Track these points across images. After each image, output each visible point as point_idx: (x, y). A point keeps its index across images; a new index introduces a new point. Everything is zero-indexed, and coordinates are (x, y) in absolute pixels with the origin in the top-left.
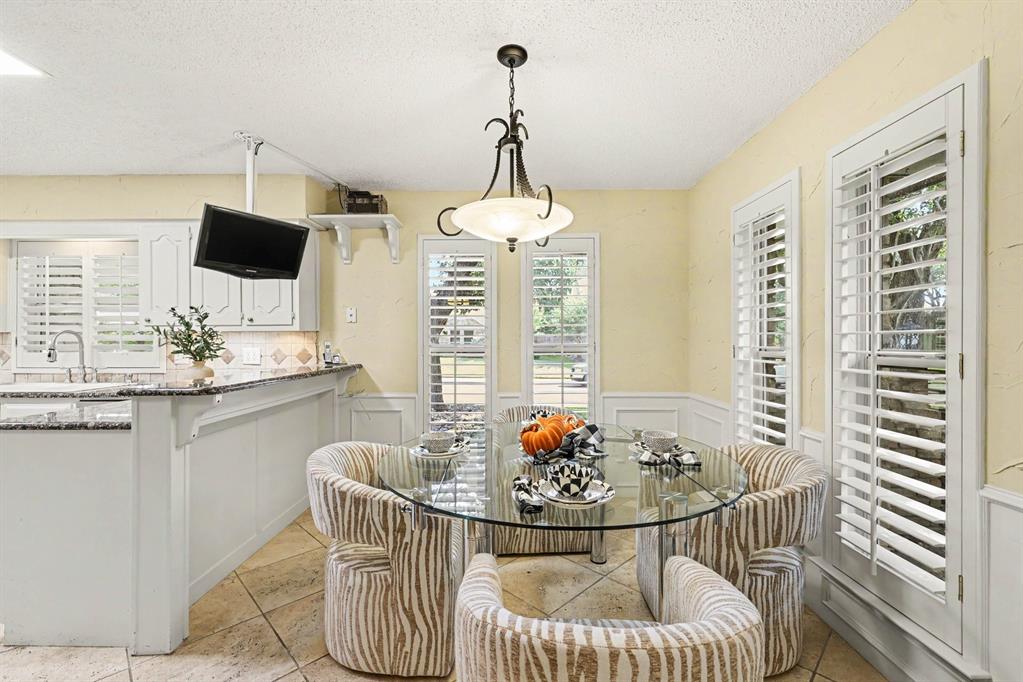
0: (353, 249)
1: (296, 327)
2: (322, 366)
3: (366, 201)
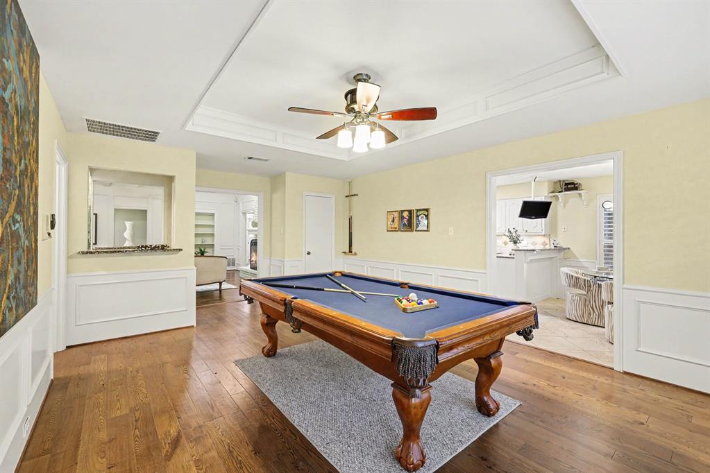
0: (565, 203)
1: (543, 233)
2: (552, 247)
3: (572, 186)
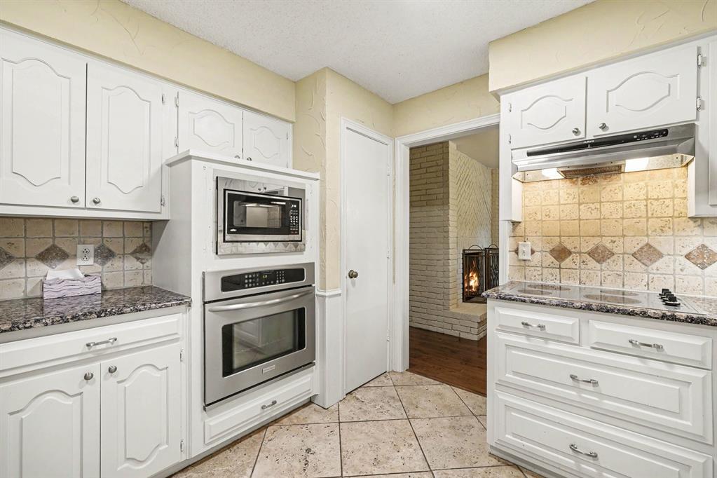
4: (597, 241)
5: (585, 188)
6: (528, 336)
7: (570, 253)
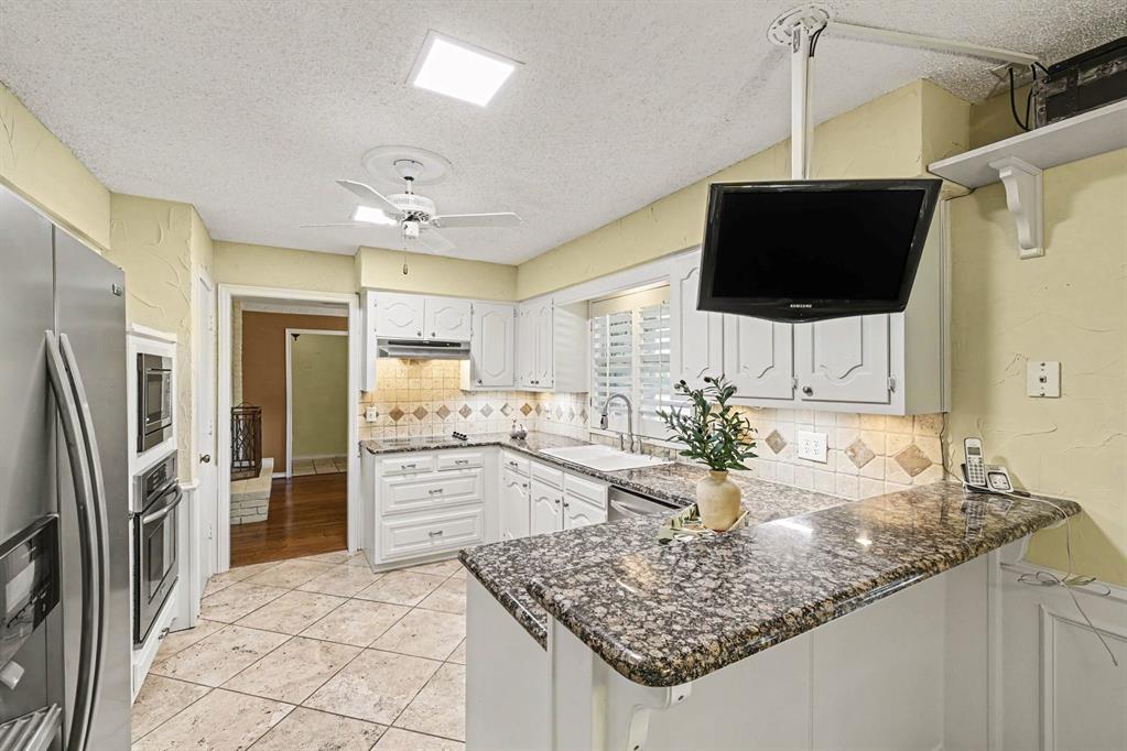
0: (1048, 221)
1: (897, 408)
4: (419, 404)
5: (412, 367)
6: (404, 475)
7: (403, 414)
